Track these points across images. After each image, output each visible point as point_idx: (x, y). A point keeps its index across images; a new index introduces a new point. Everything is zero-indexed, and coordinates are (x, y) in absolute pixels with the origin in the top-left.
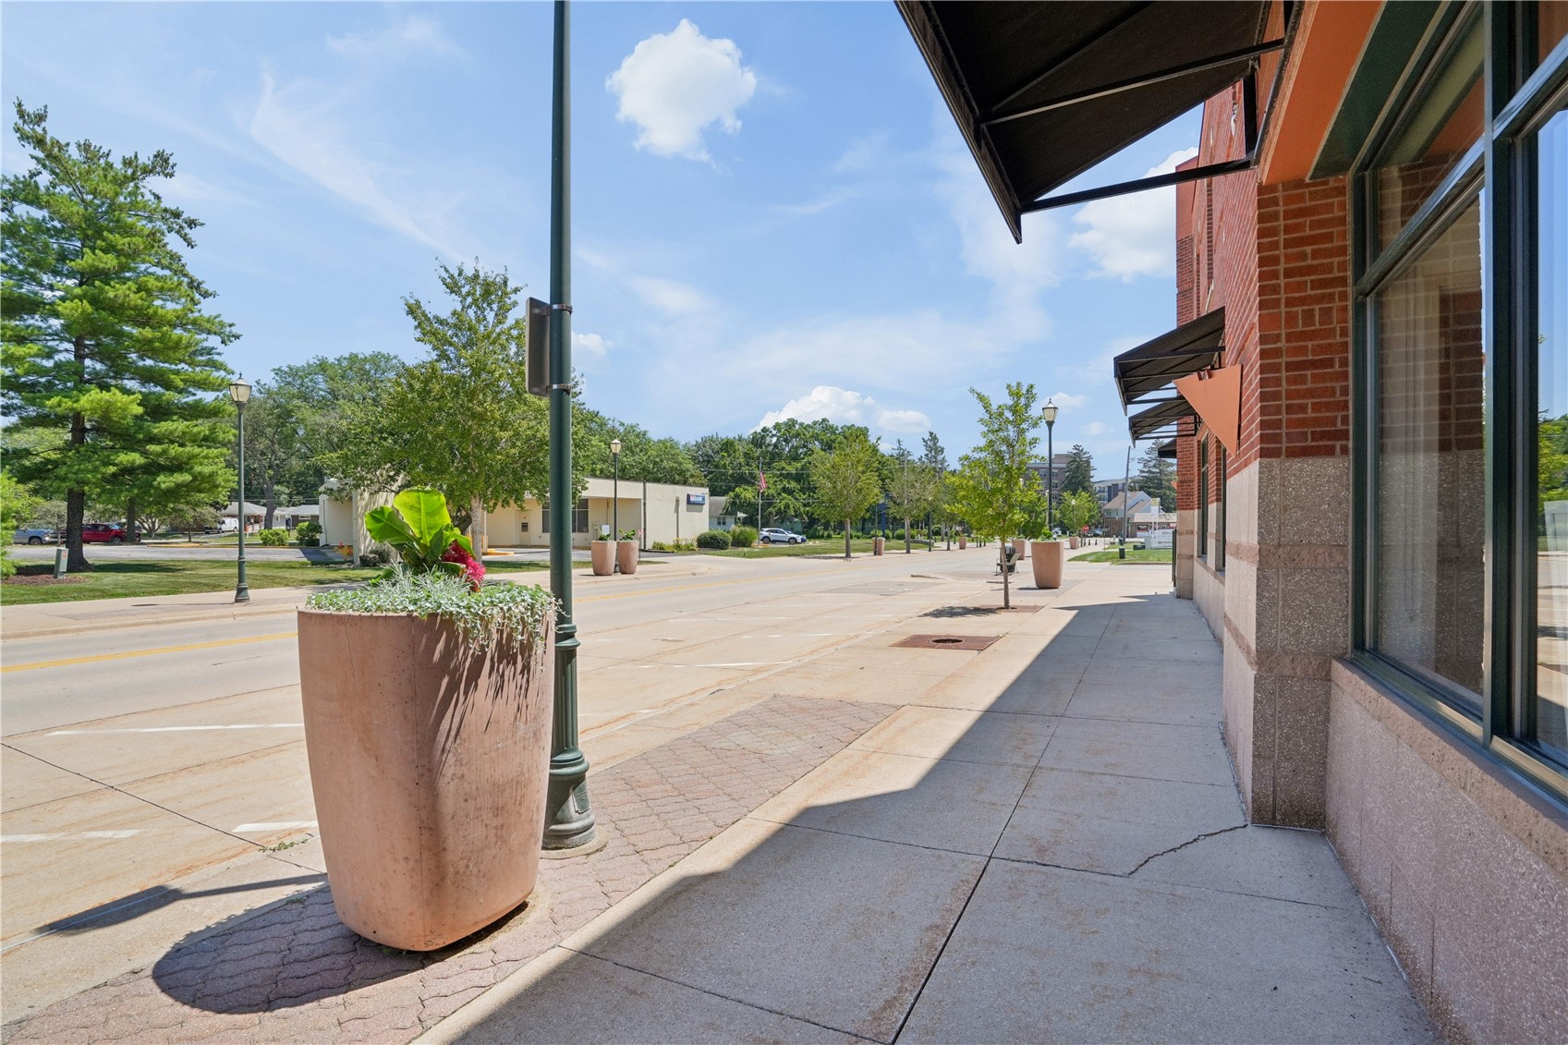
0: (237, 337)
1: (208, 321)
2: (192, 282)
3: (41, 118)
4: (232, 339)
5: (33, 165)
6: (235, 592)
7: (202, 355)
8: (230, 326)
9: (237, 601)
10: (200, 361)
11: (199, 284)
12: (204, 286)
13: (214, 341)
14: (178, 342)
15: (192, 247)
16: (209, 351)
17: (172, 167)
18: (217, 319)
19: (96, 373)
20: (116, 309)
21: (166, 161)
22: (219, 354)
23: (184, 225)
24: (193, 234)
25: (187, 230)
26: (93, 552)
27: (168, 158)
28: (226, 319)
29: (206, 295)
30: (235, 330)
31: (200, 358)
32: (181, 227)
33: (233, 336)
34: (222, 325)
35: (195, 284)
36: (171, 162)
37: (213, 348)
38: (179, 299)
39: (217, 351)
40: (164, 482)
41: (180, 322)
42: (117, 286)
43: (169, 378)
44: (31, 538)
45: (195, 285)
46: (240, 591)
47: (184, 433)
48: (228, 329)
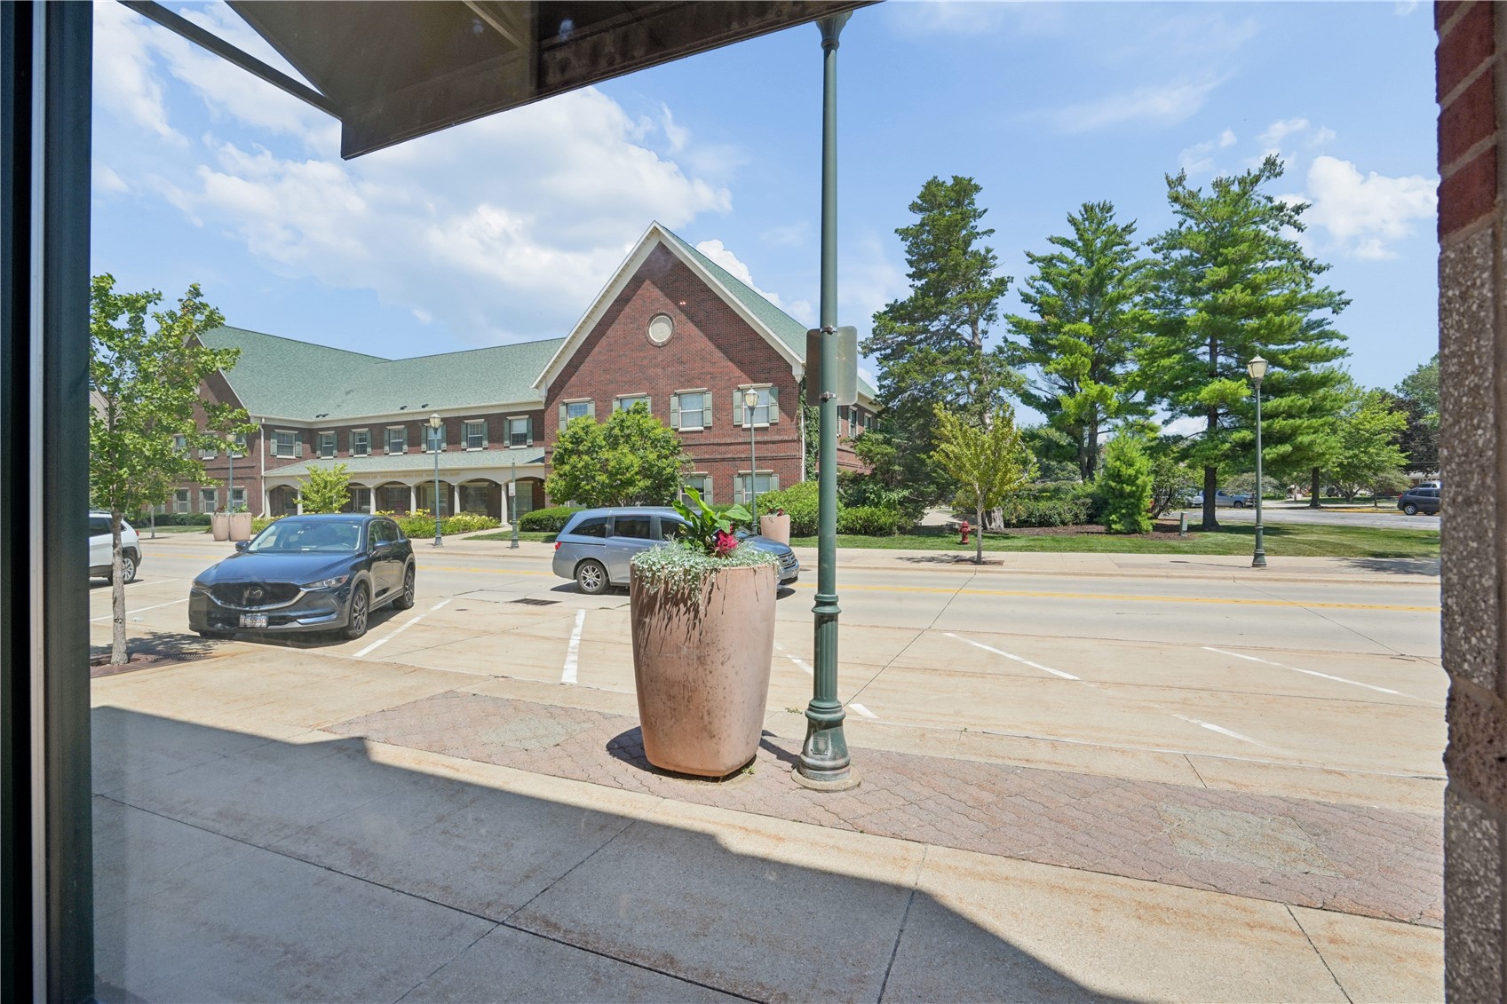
0: (1347, 303)
1: (1317, 296)
2: (1304, 263)
3: (1181, 179)
4: (1343, 306)
5: (1180, 217)
6: (1253, 557)
7: (1313, 329)
8: (1340, 294)
9: (1254, 566)
10: (1313, 335)
11: (1311, 262)
12: (1316, 263)
13: (1325, 313)
14: (1281, 325)
15: (1302, 231)
16: (1320, 323)
17: (1280, 166)
18: (1326, 292)
19: (1228, 367)
20: (1231, 310)
21: (1274, 163)
22: (1330, 323)
23: (1293, 213)
24: (1300, 218)
25: (1296, 217)
26: (1224, 515)
27: (1275, 160)
28: (1335, 289)
29: (1319, 270)
30: (1344, 297)
31: (1312, 332)
32: (1291, 217)
33: (1343, 303)
34: (1331, 295)
35: (1308, 264)
36: (1278, 162)
37: (1324, 320)
38: (1284, 285)
39: (1328, 321)
40: (1269, 454)
41: (1290, 305)
42: (1227, 291)
43: (1279, 359)
44: (1236, 502)
45: (1307, 266)
46: (1257, 556)
47: (1290, 407)
48: (1338, 298)
